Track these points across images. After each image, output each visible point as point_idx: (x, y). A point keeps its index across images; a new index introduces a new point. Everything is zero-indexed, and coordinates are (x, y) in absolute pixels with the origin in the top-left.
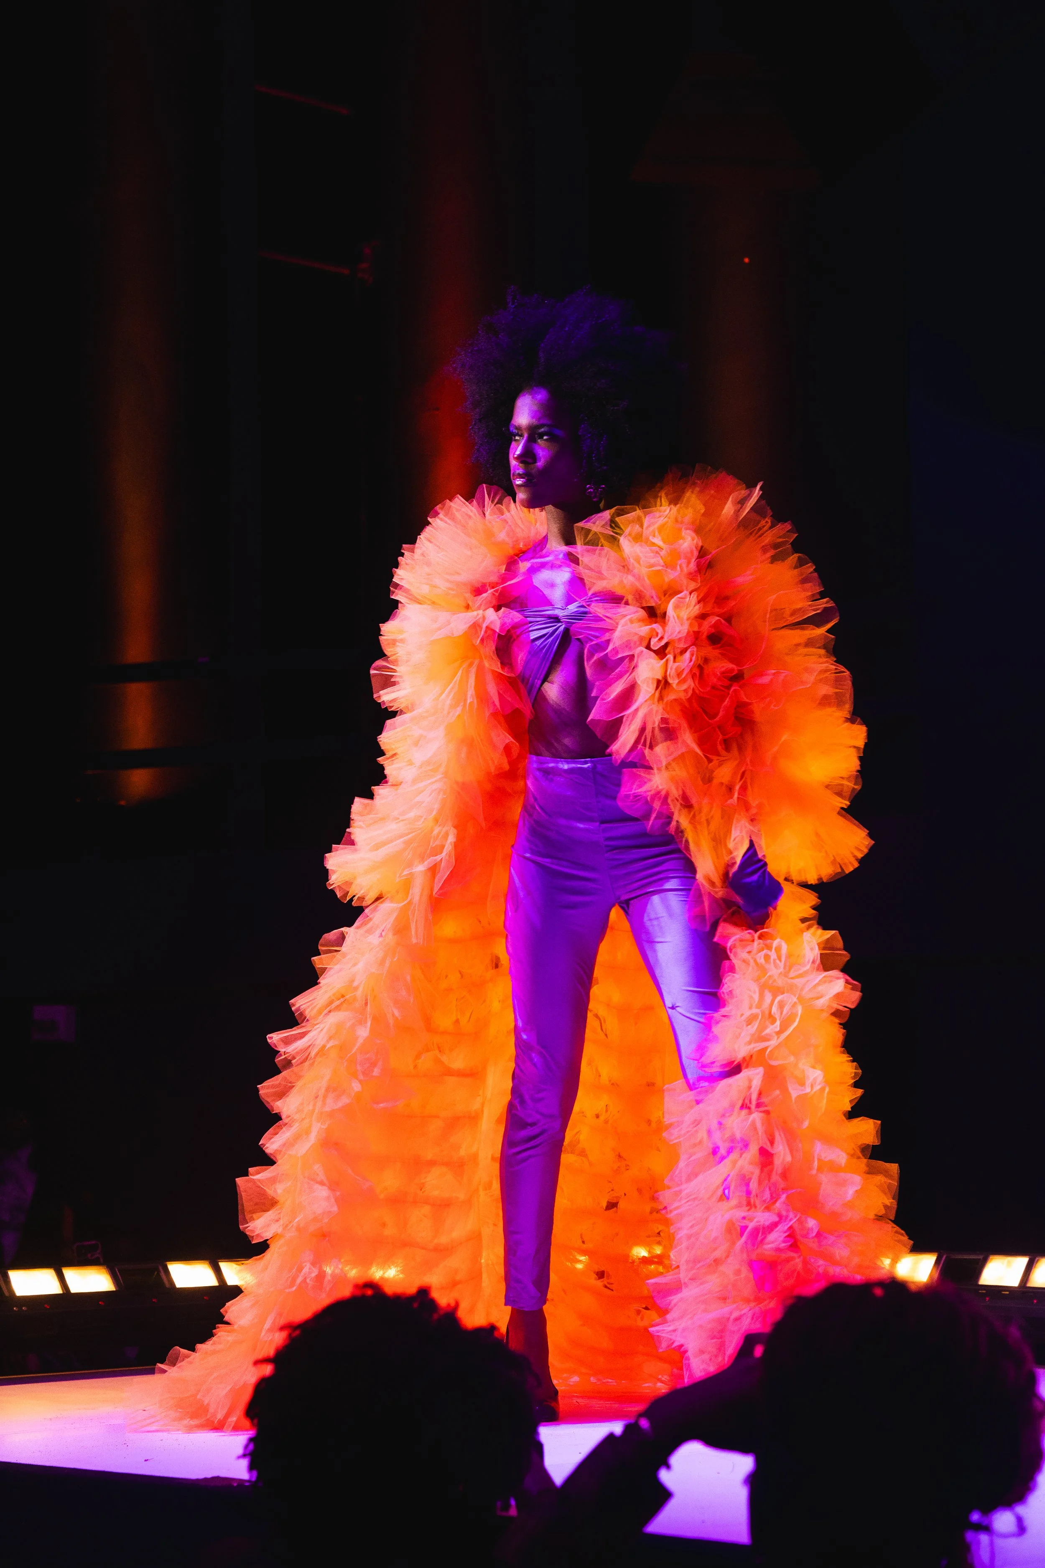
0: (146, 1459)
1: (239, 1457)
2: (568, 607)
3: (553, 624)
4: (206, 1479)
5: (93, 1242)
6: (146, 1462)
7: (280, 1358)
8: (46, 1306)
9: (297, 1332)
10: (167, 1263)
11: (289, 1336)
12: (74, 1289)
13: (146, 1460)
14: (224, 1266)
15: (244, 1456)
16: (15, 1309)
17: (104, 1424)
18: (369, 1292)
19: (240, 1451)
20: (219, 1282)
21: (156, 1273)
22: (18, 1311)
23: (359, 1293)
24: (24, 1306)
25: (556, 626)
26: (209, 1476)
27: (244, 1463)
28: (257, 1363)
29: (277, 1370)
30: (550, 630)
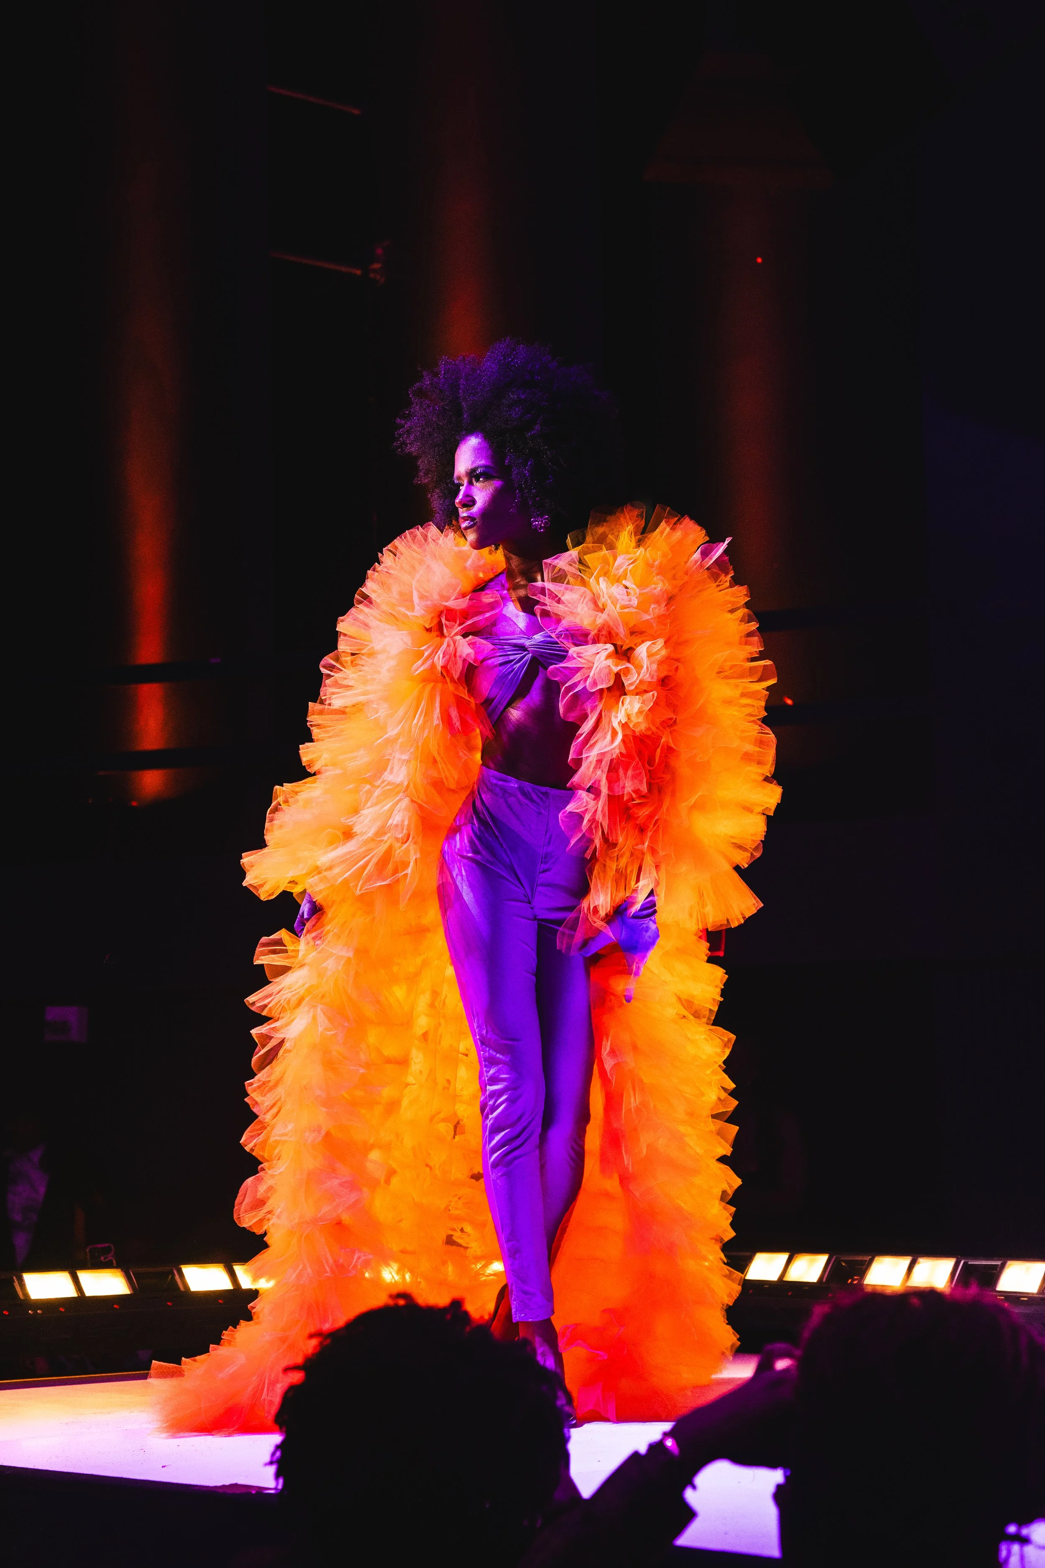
0: (164, 1465)
1: (266, 1464)
2: (534, 637)
3: (518, 652)
4: (223, 1487)
5: (107, 1245)
6: (164, 1468)
7: (310, 1365)
8: (61, 1309)
9: (329, 1341)
10: (182, 1266)
11: (321, 1343)
12: (89, 1292)
13: (163, 1467)
14: (238, 1269)
15: (271, 1463)
16: (30, 1312)
17: (120, 1429)
18: (402, 1302)
19: (267, 1459)
20: (233, 1286)
21: (170, 1276)
22: (34, 1314)
23: (391, 1302)
24: (39, 1310)
25: (522, 654)
26: (227, 1483)
27: (272, 1469)
28: (287, 1370)
29: (308, 1376)
30: (518, 656)
